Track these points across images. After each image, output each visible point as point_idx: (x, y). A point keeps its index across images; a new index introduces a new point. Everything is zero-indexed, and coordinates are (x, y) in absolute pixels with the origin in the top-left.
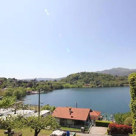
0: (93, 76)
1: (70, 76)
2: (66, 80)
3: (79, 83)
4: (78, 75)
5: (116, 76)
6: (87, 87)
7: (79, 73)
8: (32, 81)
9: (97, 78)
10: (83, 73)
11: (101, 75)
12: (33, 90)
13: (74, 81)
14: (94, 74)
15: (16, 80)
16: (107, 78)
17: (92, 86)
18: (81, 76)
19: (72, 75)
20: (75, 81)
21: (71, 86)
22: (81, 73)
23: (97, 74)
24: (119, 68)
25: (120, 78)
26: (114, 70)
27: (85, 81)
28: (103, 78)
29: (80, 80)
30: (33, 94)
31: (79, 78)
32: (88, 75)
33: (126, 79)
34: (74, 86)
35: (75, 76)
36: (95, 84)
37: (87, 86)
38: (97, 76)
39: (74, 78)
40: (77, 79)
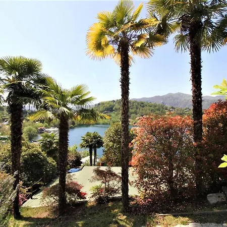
0: (136, 106)
1: (99, 104)
4: (112, 104)
5: (172, 108)
7: (114, 101)
9: (142, 110)
11: (149, 106)
12: (46, 127)
13: (106, 113)
14: (138, 103)
16: (158, 110)
18: (117, 106)
19: (103, 104)
20: (108, 114)
22: (117, 100)
23: (142, 103)
24: (179, 94)
25: (179, 112)
26: (170, 96)
28: (151, 111)
29: (116, 113)
31: (114, 109)
33: (187, 112)
34: (106, 121)
35: (108, 105)
38: (143, 107)
39: (106, 109)
40: (111, 111)
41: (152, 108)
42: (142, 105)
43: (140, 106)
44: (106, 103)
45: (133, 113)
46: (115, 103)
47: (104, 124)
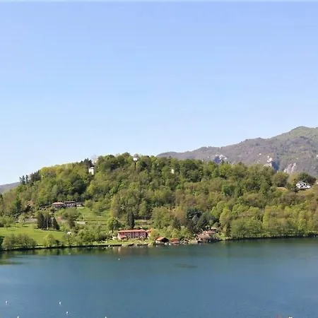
0: (171, 176)
1: (36, 177)
3: (91, 219)
6: (135, 241)
7: (88, 163)
9: (193, 190)
11: (217, 175)
16: (254, 186)
17: (165, 240)
18: (101, 180)
19: (50, 173)
21: (43, 237)
22: (101, 159)
27: (121, 211)
29: (98, 204)
31: (90, 189)
32: (144, 174)
35: (67, 180)
36: (177, 225)
37: (133, 235)
38: (196, 179)
39: (60, 192)
40: (80, 200)
41: (230, 182)
42: (193, 173)
43: (186, 175)
44: (61, 170)
45: (162, 203)
46: (91, 170)
47: (51, 248)
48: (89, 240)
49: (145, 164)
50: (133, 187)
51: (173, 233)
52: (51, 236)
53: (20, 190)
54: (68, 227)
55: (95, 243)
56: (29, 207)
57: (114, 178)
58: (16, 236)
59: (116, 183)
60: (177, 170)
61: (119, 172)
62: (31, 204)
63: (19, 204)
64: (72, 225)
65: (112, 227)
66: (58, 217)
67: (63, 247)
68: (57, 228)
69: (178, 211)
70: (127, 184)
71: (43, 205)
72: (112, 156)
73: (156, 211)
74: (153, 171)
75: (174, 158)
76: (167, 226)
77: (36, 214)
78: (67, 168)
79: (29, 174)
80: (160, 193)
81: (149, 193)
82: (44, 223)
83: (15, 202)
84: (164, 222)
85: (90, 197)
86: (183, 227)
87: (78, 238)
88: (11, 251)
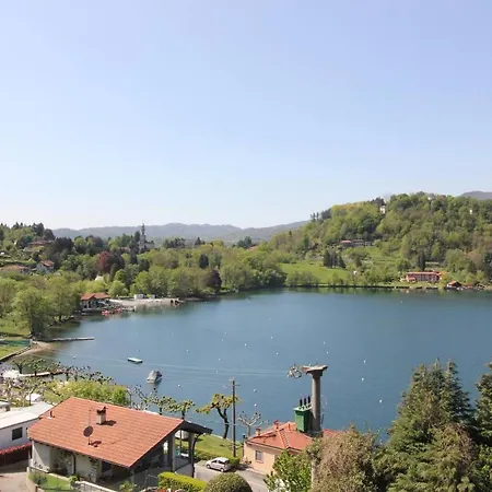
0: (468, 217)
1: (327, 215)
2: (302, 241)
3: (378, 258)
4: (373, 212)
6: (425, 285)
7: (380, 202)
8: (125, 240)
10: (407, 204)
12: (118, 293)
13: (348, 245)
14: (476, 208)
15: (50, 234)
17: (458, 285)
18: (392, 220)
19: (341, 211)
20: (356, 250)
21: (327, 275)
22: (394, 198)
27: (412, 252)
29: (386, 245)
30: (114, 311)
31: (379, 229)
32: (439, 214)
34: (342, 274)
35: (356, 219)
36: (473, 269)
37: (423, 278)
39: (348, 230)
40: (370, 239)
43: (486, 216)
44: (352, 208)
45: (456, 245)
46: (383, 210)
47: (334, 287)
48: (374, 280)
49: (441, 204)
50: (427, 228)
51: (467, 278)
52: (335, 275)
53: (310, 227)
54: (354, 266)
55: (381, 284)
56: (317, 244)
57: (406, 218)
58: (300, 273)
59: (407, 223)
60: (476, 211)
61: (412, 212)
62: (319, 241)
63: (306, 241)
64: (359, 264)
65: (400, 268)
66: (345, 257)
67: (347, 287)
68: (343, 266)
69: (475, 255)
70: (420, 224)
71: (330, 243)
72: (405, 195)
73: (450, 254)
74: (448, 211)
75: (473, 197)
76: (461, 269)
77: (323, 252)
78: (358, 206)
79: (320, 212)
80: (455, 235)
81: (443, 233)
82: (330, 261)
83: (303, 239)
84: (458, 265)
85: (379, 237)
86: (479, 272)
87: (363, 278)
88: (293, 287)
